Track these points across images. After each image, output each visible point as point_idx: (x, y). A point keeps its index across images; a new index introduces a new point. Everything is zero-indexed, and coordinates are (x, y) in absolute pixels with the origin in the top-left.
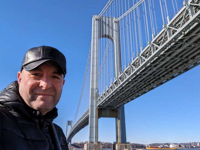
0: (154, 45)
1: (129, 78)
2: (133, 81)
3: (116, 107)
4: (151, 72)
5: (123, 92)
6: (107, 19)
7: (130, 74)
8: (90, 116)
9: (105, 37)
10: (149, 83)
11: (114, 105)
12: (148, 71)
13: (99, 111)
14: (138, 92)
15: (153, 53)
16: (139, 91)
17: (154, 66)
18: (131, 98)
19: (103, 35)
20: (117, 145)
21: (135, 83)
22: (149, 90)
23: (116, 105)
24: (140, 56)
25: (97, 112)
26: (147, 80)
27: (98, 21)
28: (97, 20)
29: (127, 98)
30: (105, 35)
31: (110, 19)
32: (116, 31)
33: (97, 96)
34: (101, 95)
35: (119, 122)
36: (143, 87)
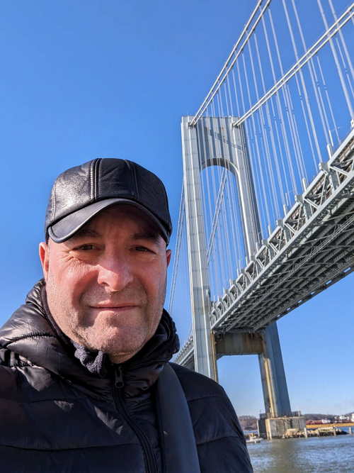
0: (335, 171)
1: (282, 255)
2: (291, 262)
3: (256, 328)
4: (333, 236)
5: (271, 291)
6: (215, 121)
7: (283, 244)
8: (195, 353)
9: (215, 164)
10: (331, 264)
11: (252, 324)
12: (326, 235)
13: (216, 341)
14: (306, 287)
15: (335, 189)
16: (308, 284)
17: (339, 220)
18: (292, 302)
19: (209, 161)
20: (268, 422)
21: (299, 266)
22: (334, 280)
23: (255, 323)
24: (304, 199)
25: (213, 343)
26: (327, 255)
27: (194, 129)
28: (191, 126)
29: (281, 305)
30: (215, 160)
31: (223, 121)
32: (239, 148)
33: (209, 304)
34: (219, 303)
35: (268, 364)
36: (317, 275)
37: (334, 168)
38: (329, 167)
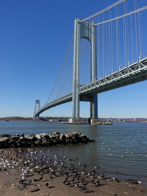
25: (79, 97)
27: (80, 24)
32: (94, 34)
37: (141, 63)
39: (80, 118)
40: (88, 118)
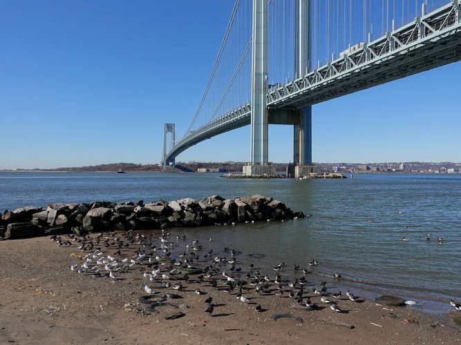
8: (253, 121)
25: (267, 115)
35: (301, 134)
37: (424, 23)
38: (421, 21)
39: (269, 164)
40: (288, 163)
